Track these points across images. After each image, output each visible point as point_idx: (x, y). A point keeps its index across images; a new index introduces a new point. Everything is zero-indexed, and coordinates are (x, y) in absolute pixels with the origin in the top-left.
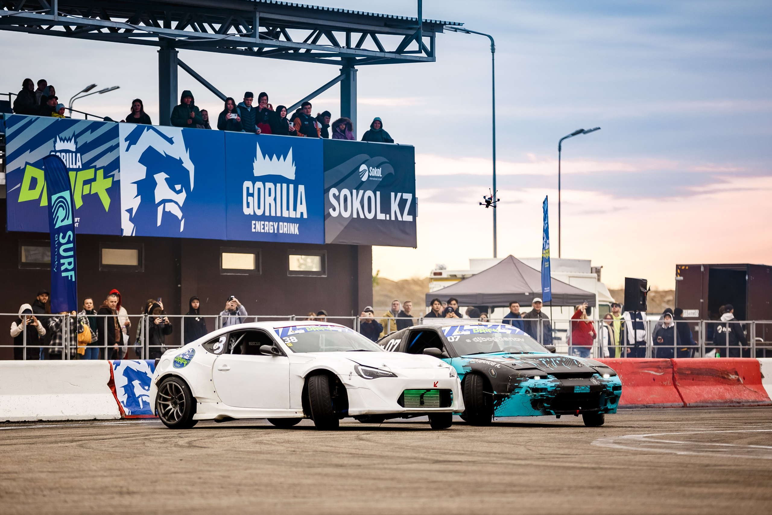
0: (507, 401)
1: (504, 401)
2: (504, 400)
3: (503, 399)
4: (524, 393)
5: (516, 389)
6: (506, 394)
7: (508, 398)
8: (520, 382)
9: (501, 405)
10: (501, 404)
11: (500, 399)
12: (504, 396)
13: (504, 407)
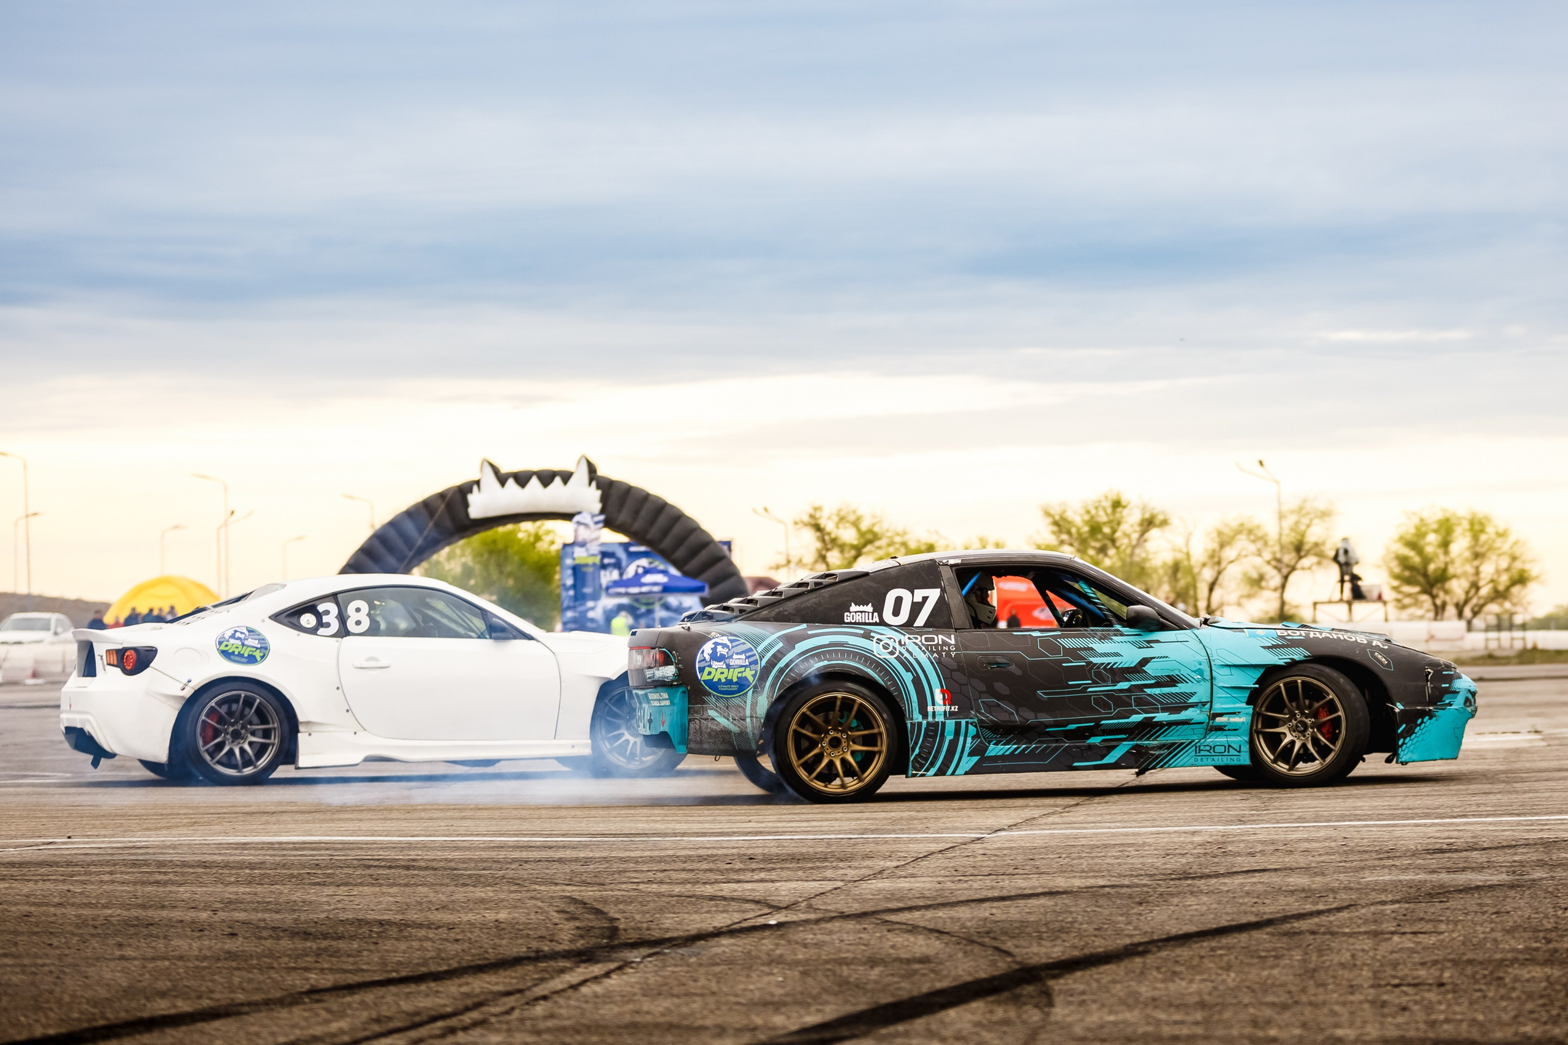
0: (1427, 724)
1: (1420, 725)
2: (1422, 722)
3: (1419, 721)
4: (1462, 705)
5: (1446, 696)
6: (1427, 708)
7: (1430, 718)
8: (1450, 679)
9: (1414, 735)
10: (1414, 733)
11: (1413, 719)
12: (1423, 714)
13: (1420, 739)
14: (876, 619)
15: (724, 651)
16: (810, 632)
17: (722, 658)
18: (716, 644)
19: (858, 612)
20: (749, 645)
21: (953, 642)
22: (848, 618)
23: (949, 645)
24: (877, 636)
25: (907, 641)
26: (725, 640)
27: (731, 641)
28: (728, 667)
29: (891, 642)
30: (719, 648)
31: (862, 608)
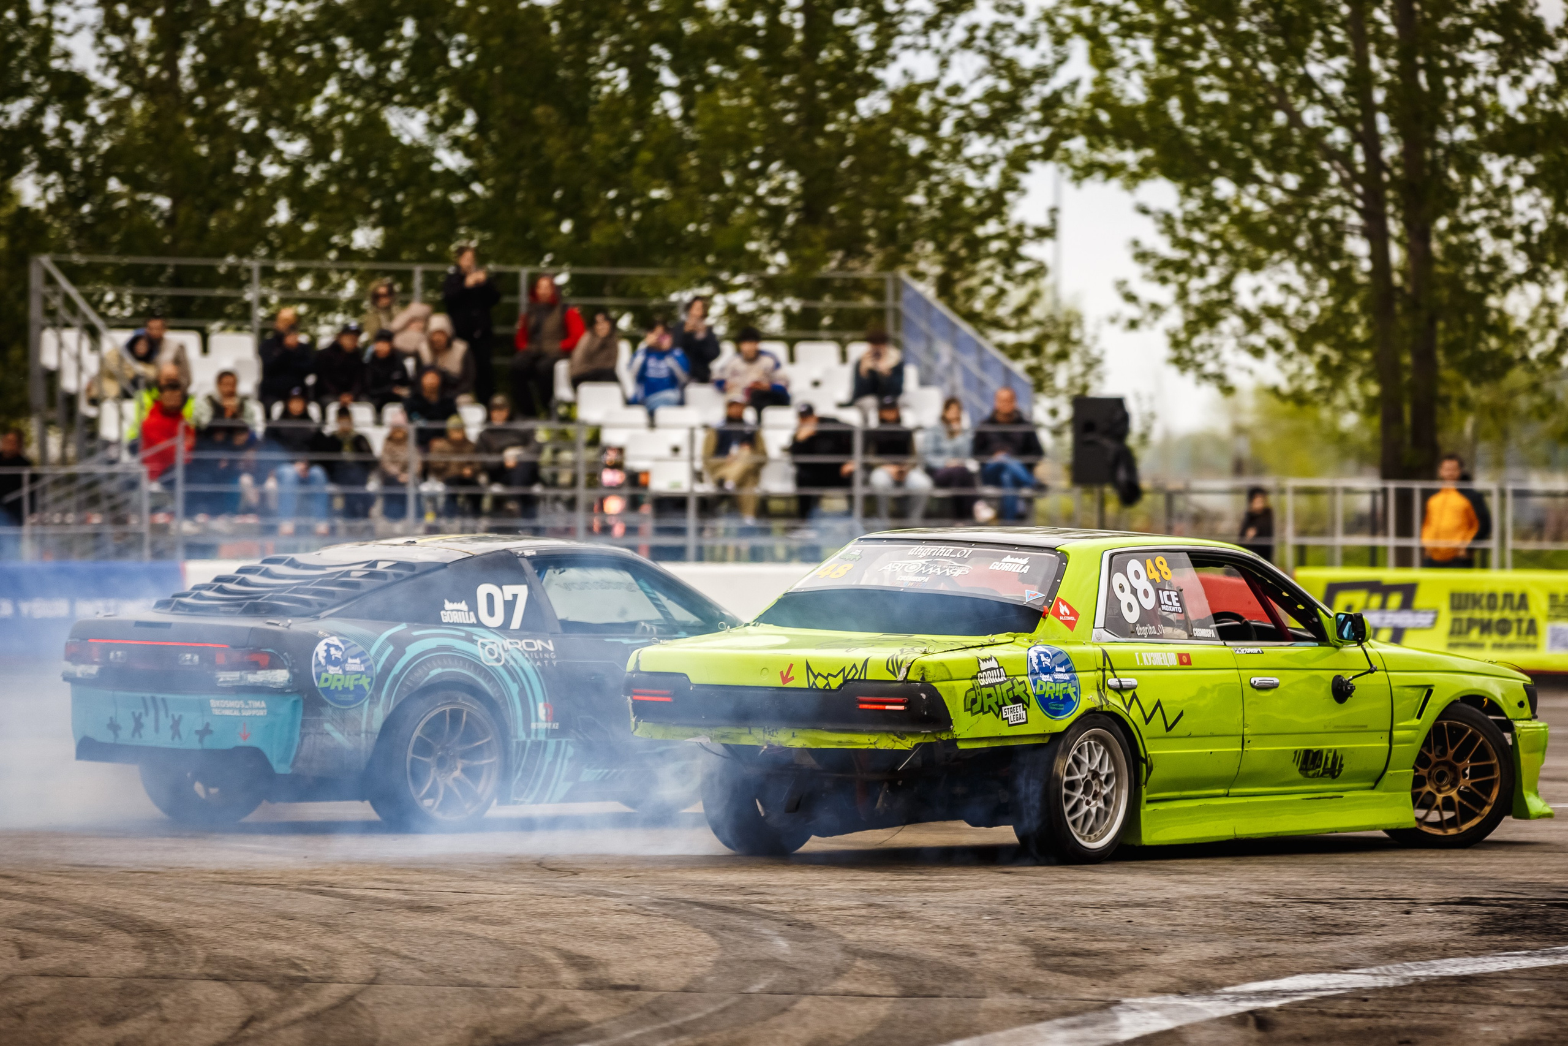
14: (473, 620)
15: (339, 654)
16: (416, 633)
17: (336, 662)
18: (329, 645)
19: (454, 611)
20: (360, 648)
21: (551, 648)
22: (446, 617)
23: (549, 652)
24: (480, 640)
25: (510, 647)
26: (335, 640)
27: (343, 642)
28: (345, 672)
29: (494, 647)
30: (333, 651)
31: (456, 606)
